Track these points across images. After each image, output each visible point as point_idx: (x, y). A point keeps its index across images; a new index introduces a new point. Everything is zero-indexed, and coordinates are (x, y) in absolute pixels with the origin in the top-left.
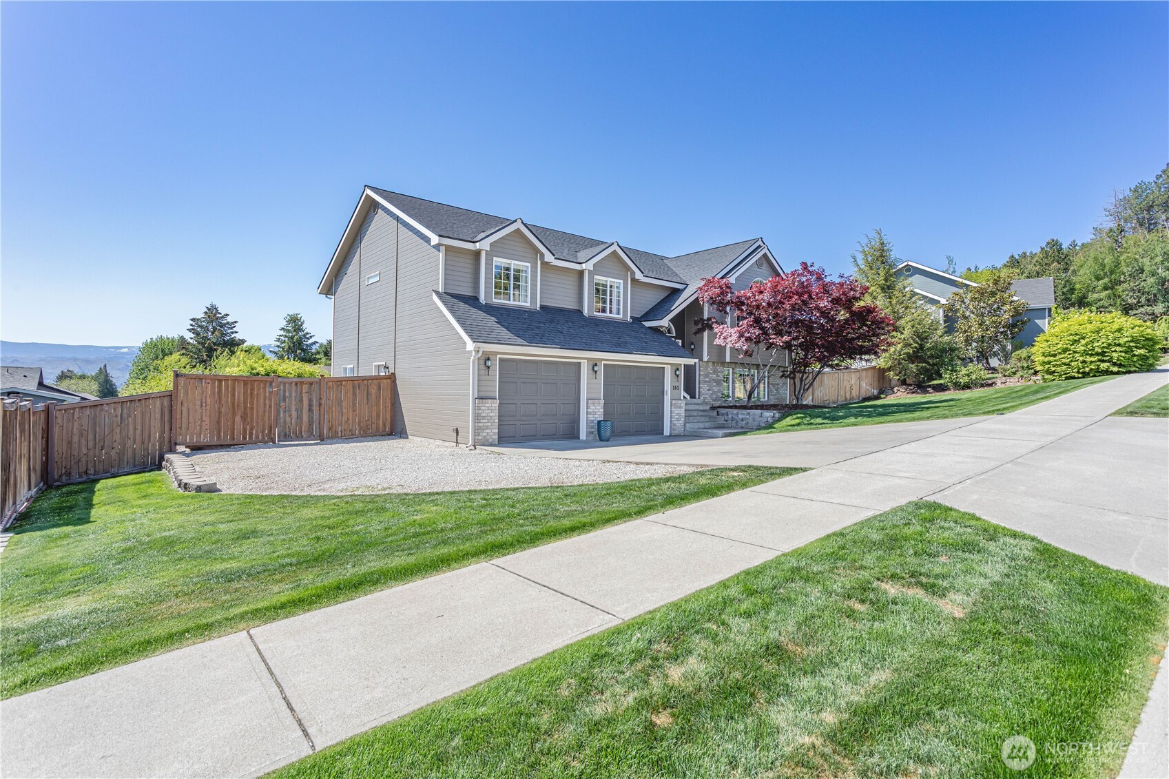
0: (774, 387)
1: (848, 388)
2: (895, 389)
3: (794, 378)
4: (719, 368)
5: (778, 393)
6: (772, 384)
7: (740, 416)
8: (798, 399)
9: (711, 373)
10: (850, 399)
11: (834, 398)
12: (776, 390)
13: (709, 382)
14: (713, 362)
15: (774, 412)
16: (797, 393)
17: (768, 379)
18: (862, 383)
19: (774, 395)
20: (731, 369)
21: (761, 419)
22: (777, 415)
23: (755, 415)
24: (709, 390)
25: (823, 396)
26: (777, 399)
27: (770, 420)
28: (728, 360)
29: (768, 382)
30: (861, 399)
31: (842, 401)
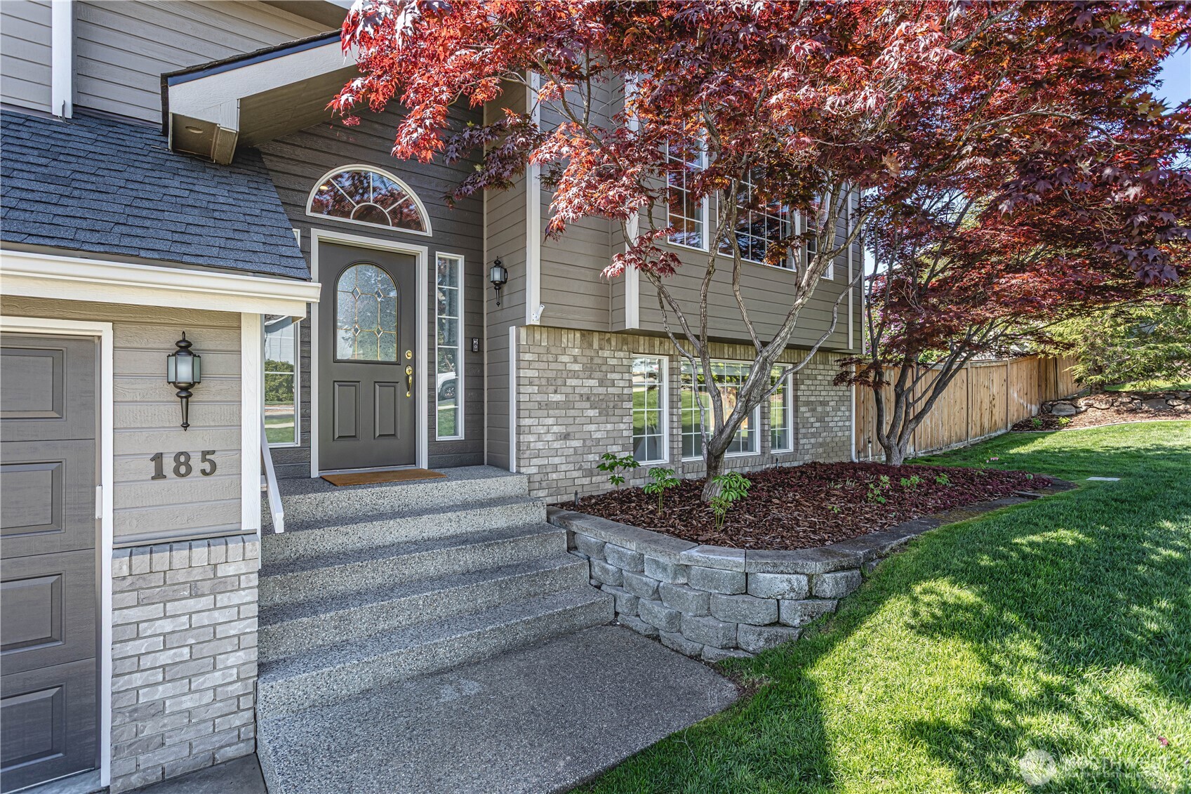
0: (814, 410)
1: (986, 405)
2: (1082, 403)
3: (878, 385)
4: (611, 355)
5: (826, 428)
6: (807, 403)
7: (652, 576)
8: (888, 449)
9: (575, 375)
10: (990, 430)
11: (959, 429)
12: (820, 420)
13: (567, 405)
14: (586, 333)
15: (816, 567)
16: (886, 429)
17: (796, 389)
18: (1011, 391)
19: (813, 435)
20: (666, 360)
21: (743, 603)
22: (829, 584)
23: (708, 578)
24: (566, 437)
25: (937, 426)
26: (821, 445)
27: (793, 616)
28: (632, 320)
29: (796, 398)
30: (1009, 426)
31: (976, 436)
